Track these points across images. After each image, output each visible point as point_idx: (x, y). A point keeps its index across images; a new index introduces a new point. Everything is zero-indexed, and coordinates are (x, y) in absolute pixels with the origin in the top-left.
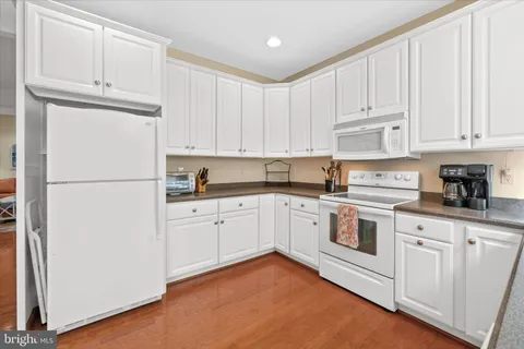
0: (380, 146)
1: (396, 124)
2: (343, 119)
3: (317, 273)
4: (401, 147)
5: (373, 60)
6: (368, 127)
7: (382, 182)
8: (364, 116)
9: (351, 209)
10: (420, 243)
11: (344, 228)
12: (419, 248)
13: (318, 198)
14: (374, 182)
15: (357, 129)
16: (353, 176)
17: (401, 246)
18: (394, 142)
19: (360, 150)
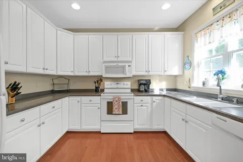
0: (124, 72)
1: (129, 64)
2: (106, 59)
3: (99, 132)
4: (131, 73)
5: (119, 38)
6: (120, 64)
7: (119, 86)
8: (116, 59)
9: (119, 98)
10: (142, 106)
11: (116, 106)
12: (142, 107)
13: (100, 95)
14: (116, 86)
15: (115, 64)
16: (107, 84)
17: (136, 108)
18: (129, 71)
19: (116, 73)
